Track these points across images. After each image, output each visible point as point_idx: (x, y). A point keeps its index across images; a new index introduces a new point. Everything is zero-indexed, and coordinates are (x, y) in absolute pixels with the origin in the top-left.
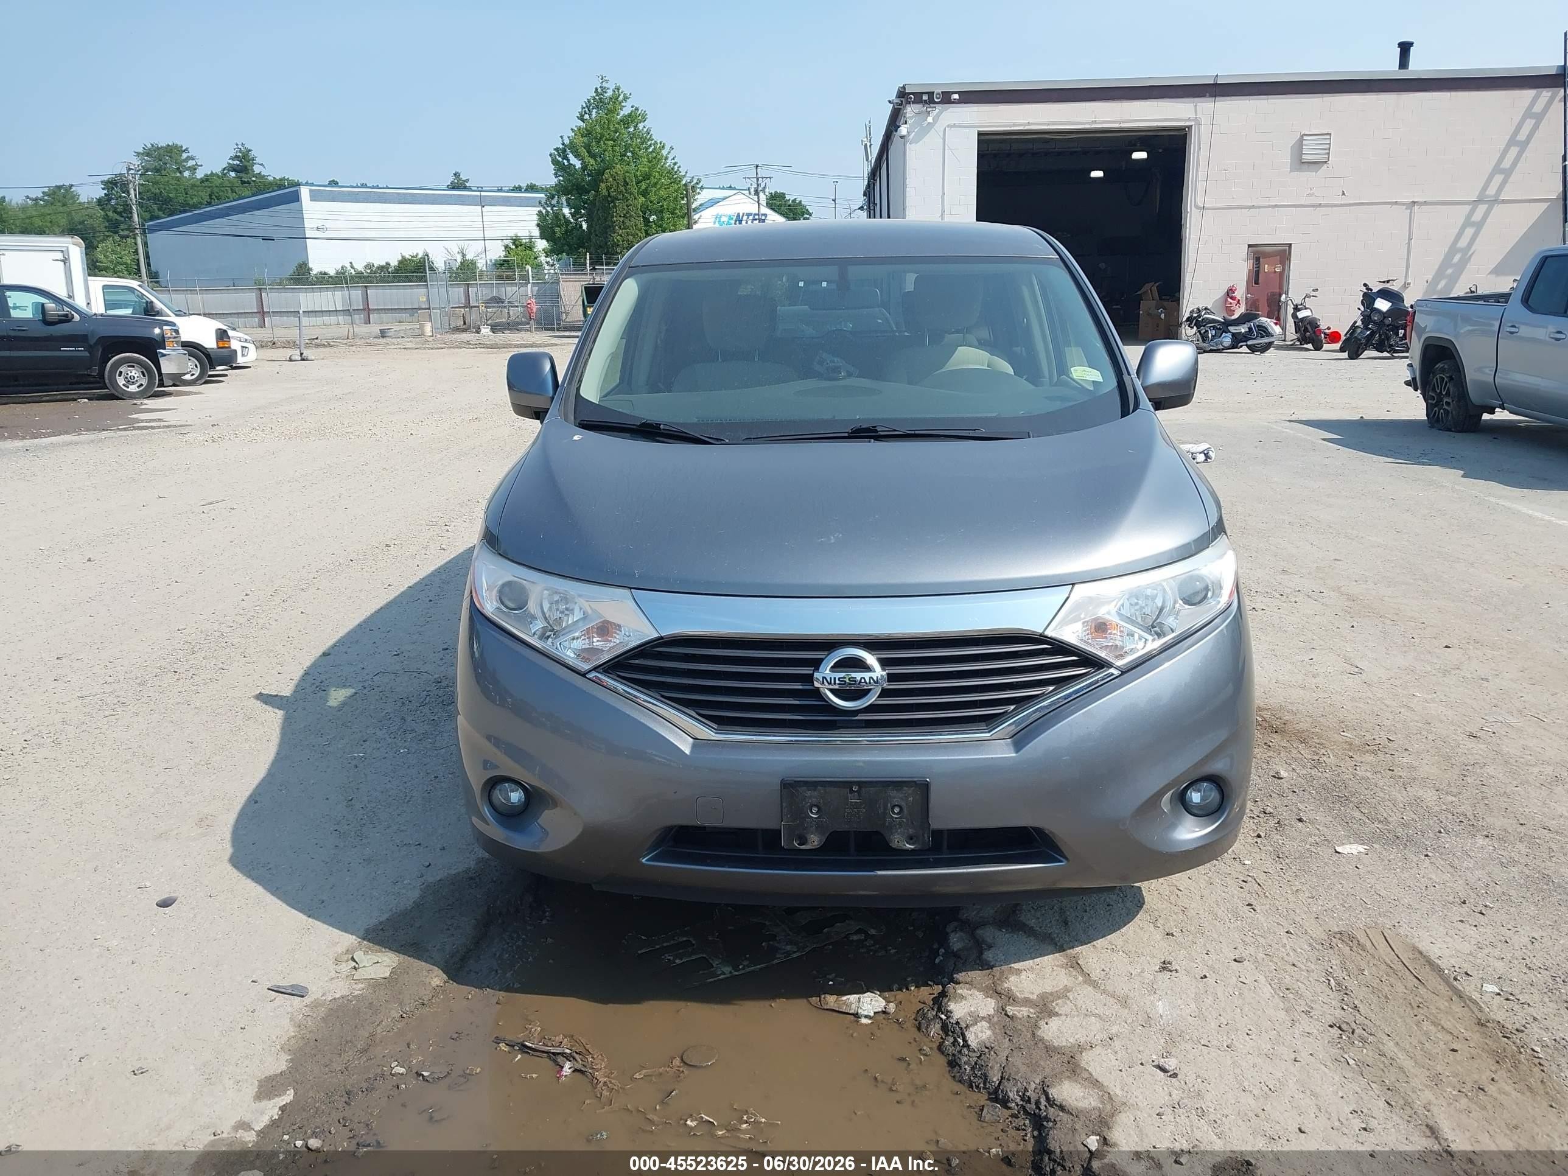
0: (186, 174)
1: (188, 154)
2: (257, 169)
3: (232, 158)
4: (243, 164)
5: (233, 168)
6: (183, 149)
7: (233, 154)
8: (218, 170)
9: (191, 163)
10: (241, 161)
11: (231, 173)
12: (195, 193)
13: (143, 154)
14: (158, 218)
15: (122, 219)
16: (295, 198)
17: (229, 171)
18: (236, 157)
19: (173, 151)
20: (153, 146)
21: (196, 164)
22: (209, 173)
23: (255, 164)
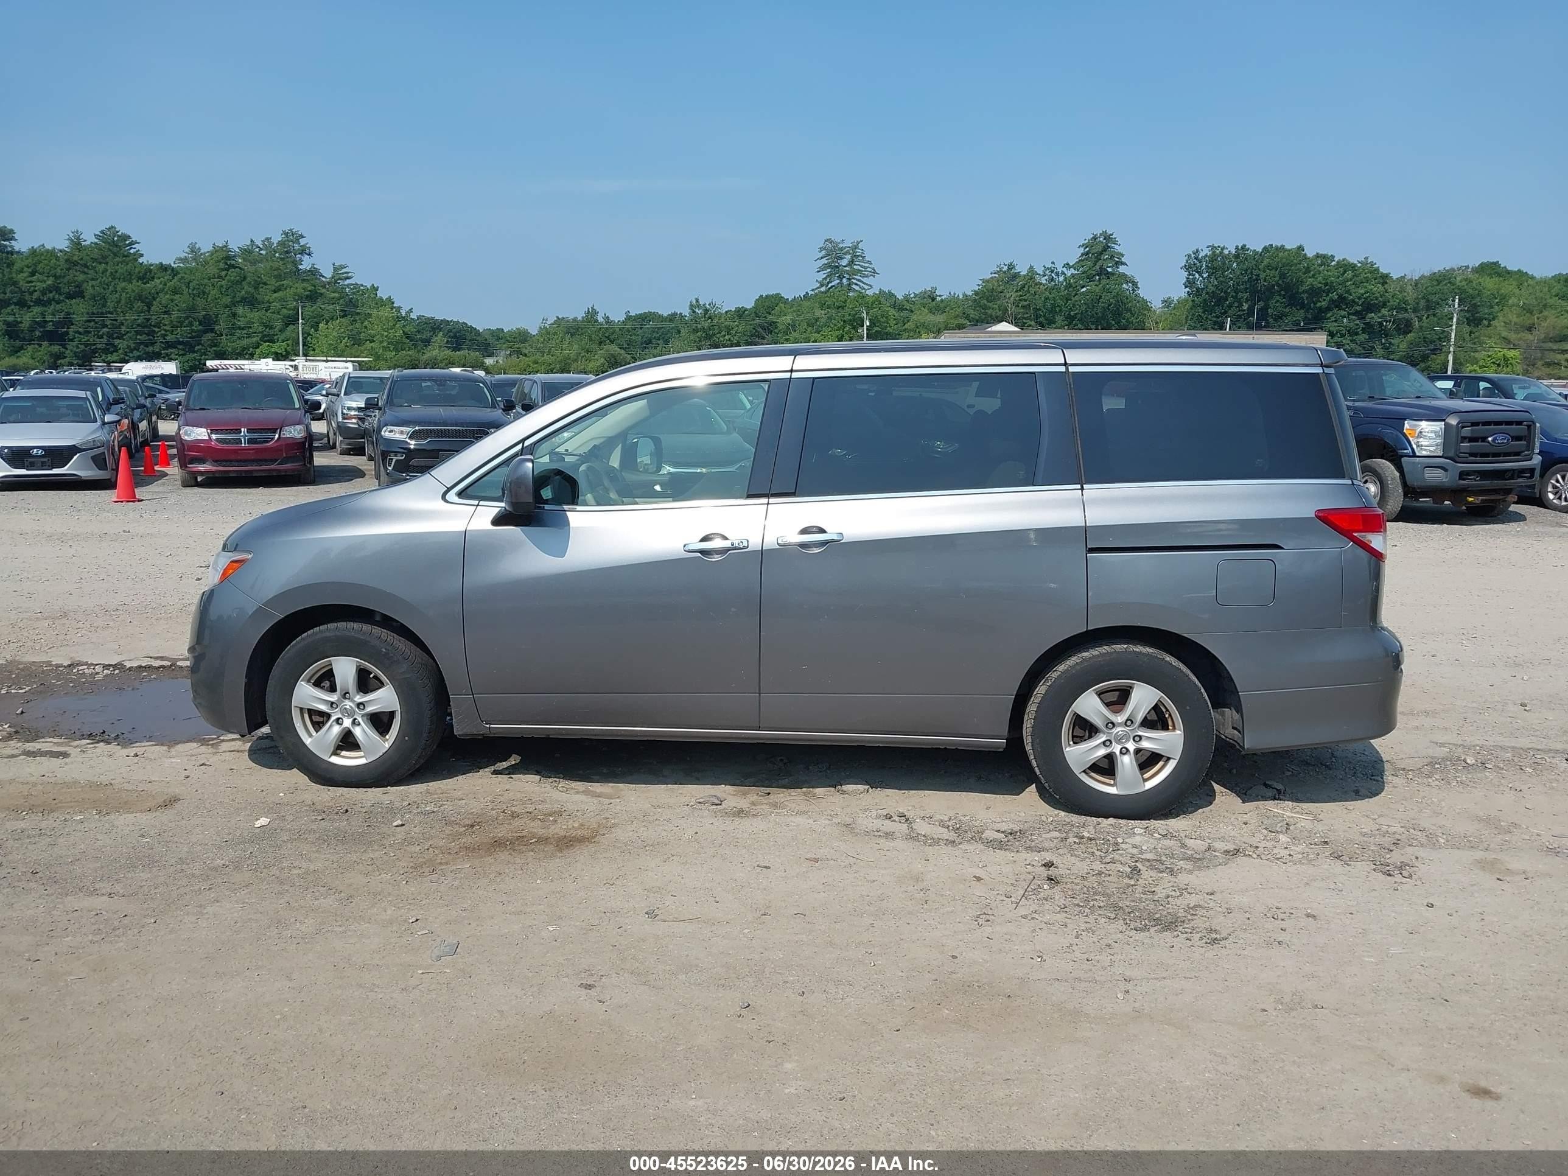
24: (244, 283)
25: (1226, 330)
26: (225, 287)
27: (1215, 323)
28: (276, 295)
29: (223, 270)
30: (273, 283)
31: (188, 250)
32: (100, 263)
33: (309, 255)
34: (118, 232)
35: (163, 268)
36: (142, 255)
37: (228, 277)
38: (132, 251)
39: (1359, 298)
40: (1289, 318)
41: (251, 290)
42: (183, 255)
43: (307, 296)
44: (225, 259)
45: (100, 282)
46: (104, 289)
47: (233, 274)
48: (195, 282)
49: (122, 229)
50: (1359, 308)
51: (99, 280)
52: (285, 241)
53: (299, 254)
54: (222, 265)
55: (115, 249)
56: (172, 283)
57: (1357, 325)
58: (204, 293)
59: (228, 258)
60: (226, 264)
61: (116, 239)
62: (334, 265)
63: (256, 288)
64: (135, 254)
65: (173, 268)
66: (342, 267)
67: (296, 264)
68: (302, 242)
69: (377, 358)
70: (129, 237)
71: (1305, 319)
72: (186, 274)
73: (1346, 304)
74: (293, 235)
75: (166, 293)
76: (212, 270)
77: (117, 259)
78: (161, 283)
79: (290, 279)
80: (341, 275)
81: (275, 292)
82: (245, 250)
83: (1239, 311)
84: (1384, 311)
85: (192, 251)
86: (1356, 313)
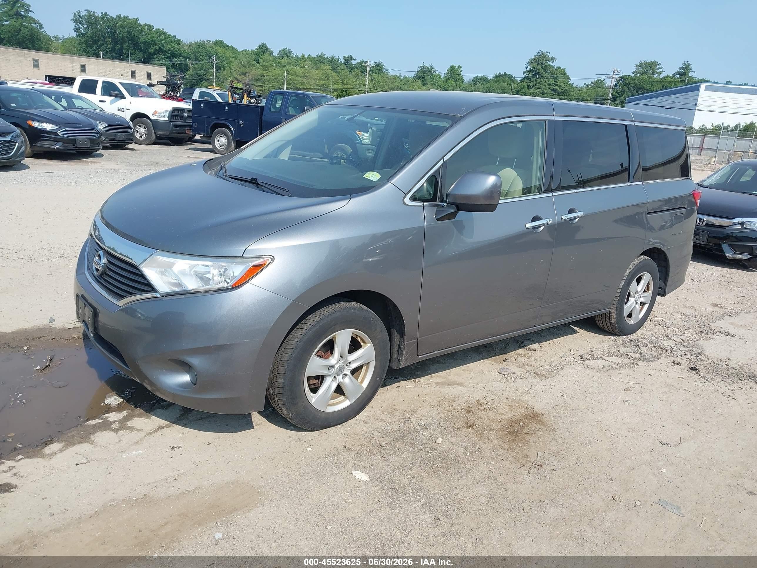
0: (656, 76)
1: (659, 66)
2: (691, 74)
3: (680, 69)
4: (684, 71)
5: (679, 73)
6: (658, 63)
7: (681, 66)
8: (671, 74)
9: (660, 70)
10: (684, 70)
11: (677, 75)
12: (656, 85)
13: (638, 65)
14: (635, 95)
15: (619, 96)
16: (697, 89)
17: (676, 74)
18: (682, 68)
19: (653, 65)
20: (644, 62)
21: (662, 71)
22: (666, 75)
23: (691, 71)
25: (101, 58)
27: (94, 54)
39: (169, 50)
40: (135, 56)
50: (169, 55)
57: (169, 64)
71: (144, 57)
73: (162, 52)
83: (107, 48)
84: (181, 58)
86: (168, 57)
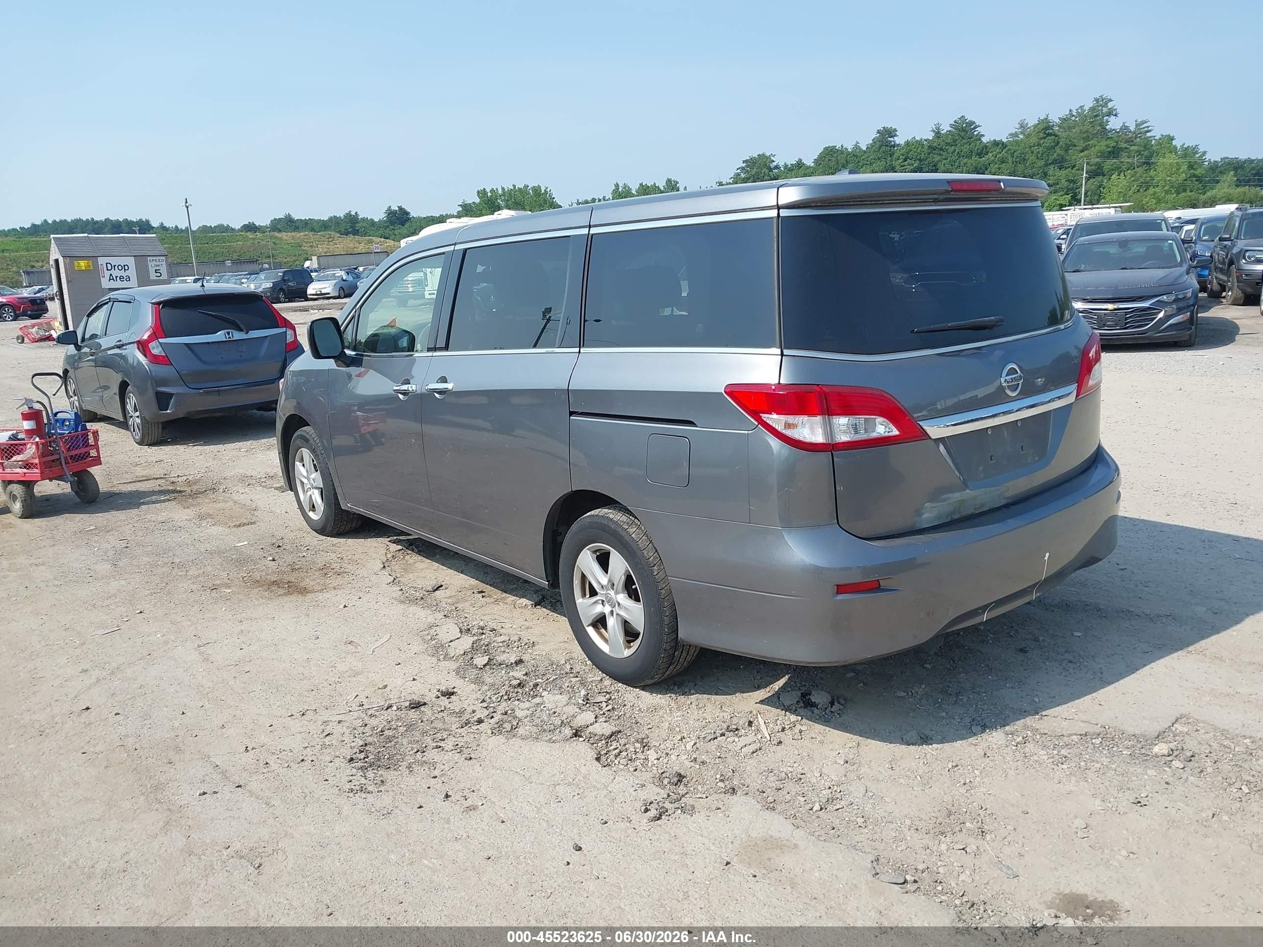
24: (1056, 147)
26: (1041, 152)
28: (1082, 154)
29: (1042, 139)
30: (1082, 144)
31: (1018, 126)
32: (952, 146)
33: (1116, 115)
34: (966, 120)
35: (996, 144)
36: (983, 135)
37: (1045, 144)
38: (976, 133)
41: (1062, 153)
42: (1014, 131)
43: (1110, 152)
44: (1045, 129)
45: (950, 161)
46: (952, 165)
47: (1049, 141)
48: (1018, 152)
49: (969, 118)
51: (949, 160)
52: (1096, 106)
53: (1107, 116)
54: (1041, 135)
55: (963, 134)
56: (1001, 155)
58: (1024, 160)
59: (1047, 128)
60: (1045, 133)
61: (964, 125)
62: (1136, 121)
63: (1067, 151)
64: (977, 135)
65: (1003, 142)
66: (1144, 122)
67: (1103, 126)
68: (1110, 105)
69: (1159, 201)
70: (974, 123)
72: (1013, 146)
74: (1103, 100)
75: (996, 164)
76: (1034, 140)
77: (964, 141)
78: (993, 155)
79: (1096, 139)
80: (1142, 130)
81: (1082, 151)
82: (1064, 119)
85: (1021, 127)
